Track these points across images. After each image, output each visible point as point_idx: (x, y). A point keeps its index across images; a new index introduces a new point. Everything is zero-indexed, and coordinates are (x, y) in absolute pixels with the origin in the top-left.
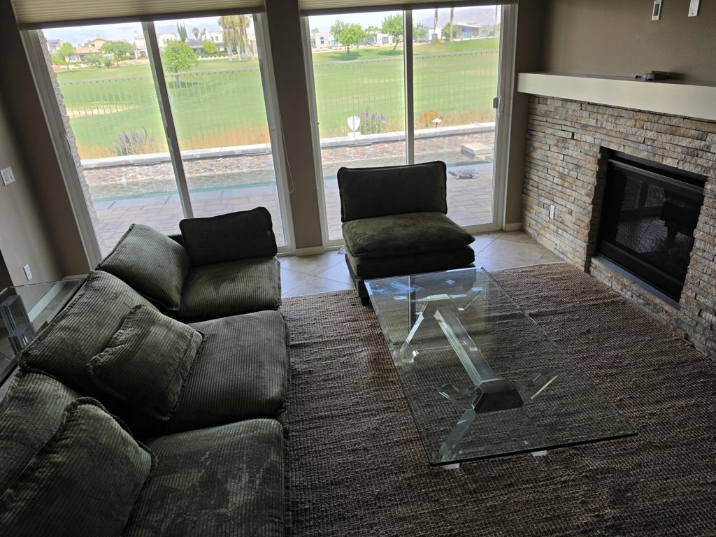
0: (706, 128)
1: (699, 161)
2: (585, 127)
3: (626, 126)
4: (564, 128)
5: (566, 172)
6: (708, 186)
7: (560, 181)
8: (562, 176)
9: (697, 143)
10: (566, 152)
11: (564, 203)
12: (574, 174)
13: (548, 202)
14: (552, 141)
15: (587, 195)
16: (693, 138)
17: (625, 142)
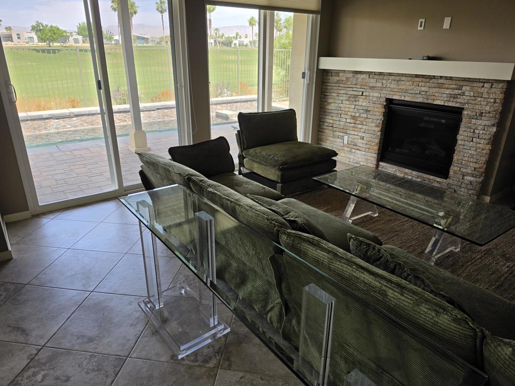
0: (462, 83)
1: (459, 100)
2: (372, 88)
3: (406, 84)
4: (356, 89)
5: (357, 115)
6: (465, 112)
7: (352, 121)
8: (353, 117)
9: (456, 92)
10: (357, 103)
11: (356, 133)
12: (364, 115)
13: (342, 134)
14: (344, 98)
15: (377, 126)
16: (453, 89)
17: (405, 94)
